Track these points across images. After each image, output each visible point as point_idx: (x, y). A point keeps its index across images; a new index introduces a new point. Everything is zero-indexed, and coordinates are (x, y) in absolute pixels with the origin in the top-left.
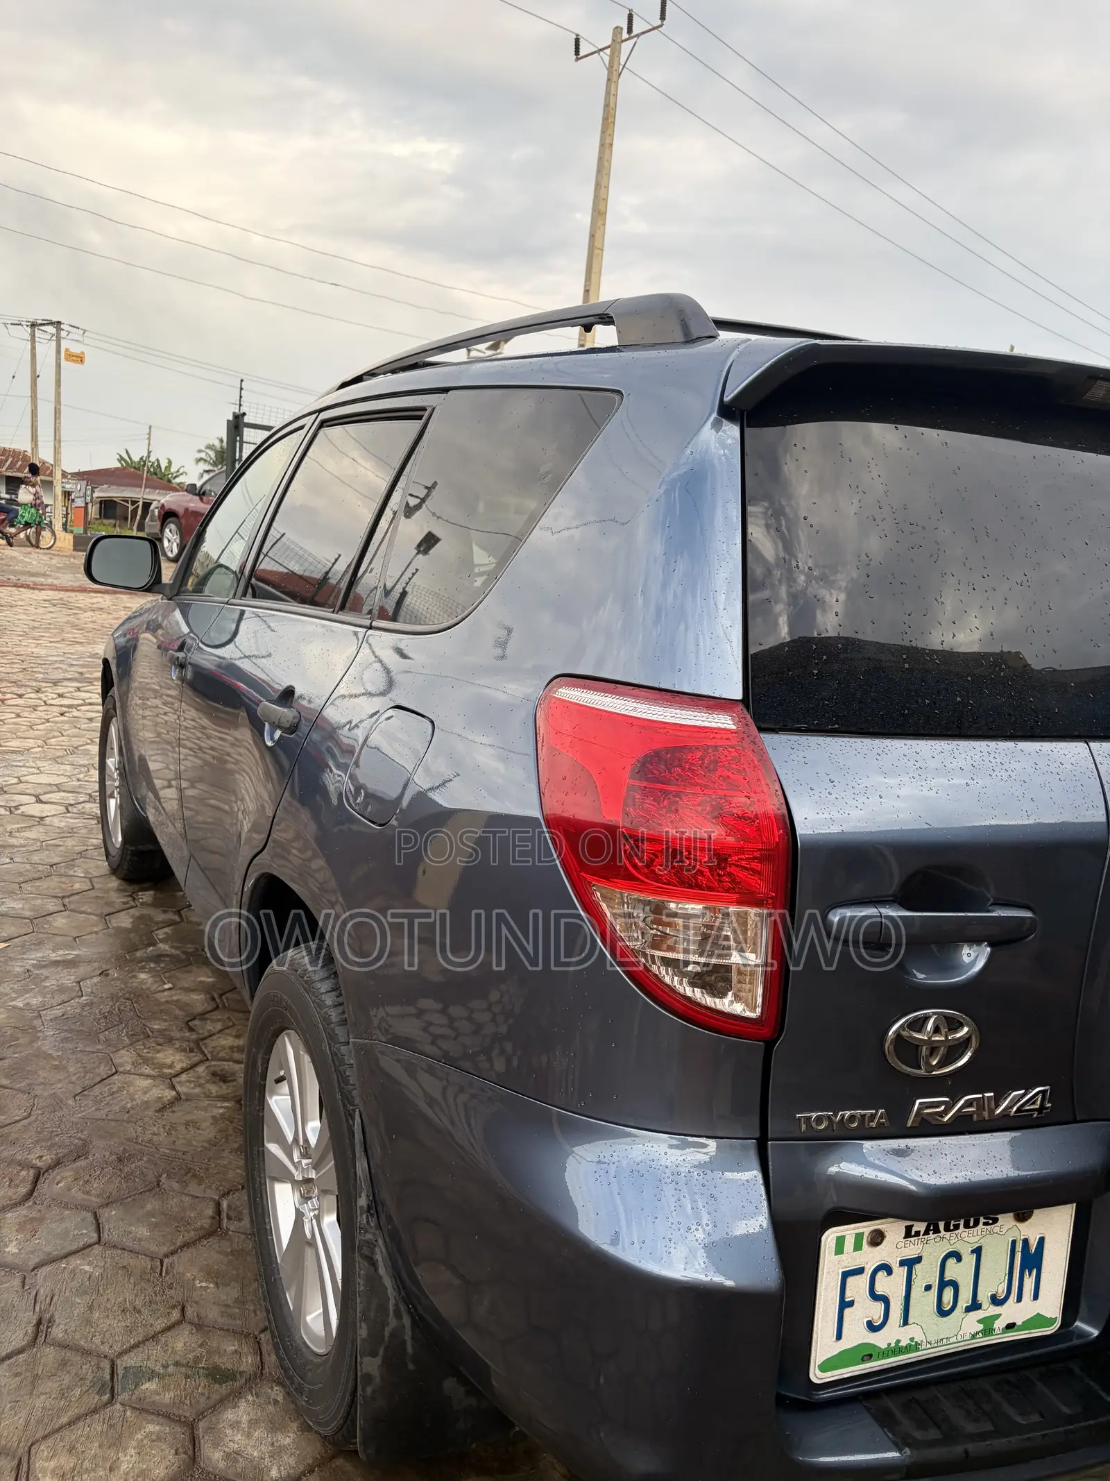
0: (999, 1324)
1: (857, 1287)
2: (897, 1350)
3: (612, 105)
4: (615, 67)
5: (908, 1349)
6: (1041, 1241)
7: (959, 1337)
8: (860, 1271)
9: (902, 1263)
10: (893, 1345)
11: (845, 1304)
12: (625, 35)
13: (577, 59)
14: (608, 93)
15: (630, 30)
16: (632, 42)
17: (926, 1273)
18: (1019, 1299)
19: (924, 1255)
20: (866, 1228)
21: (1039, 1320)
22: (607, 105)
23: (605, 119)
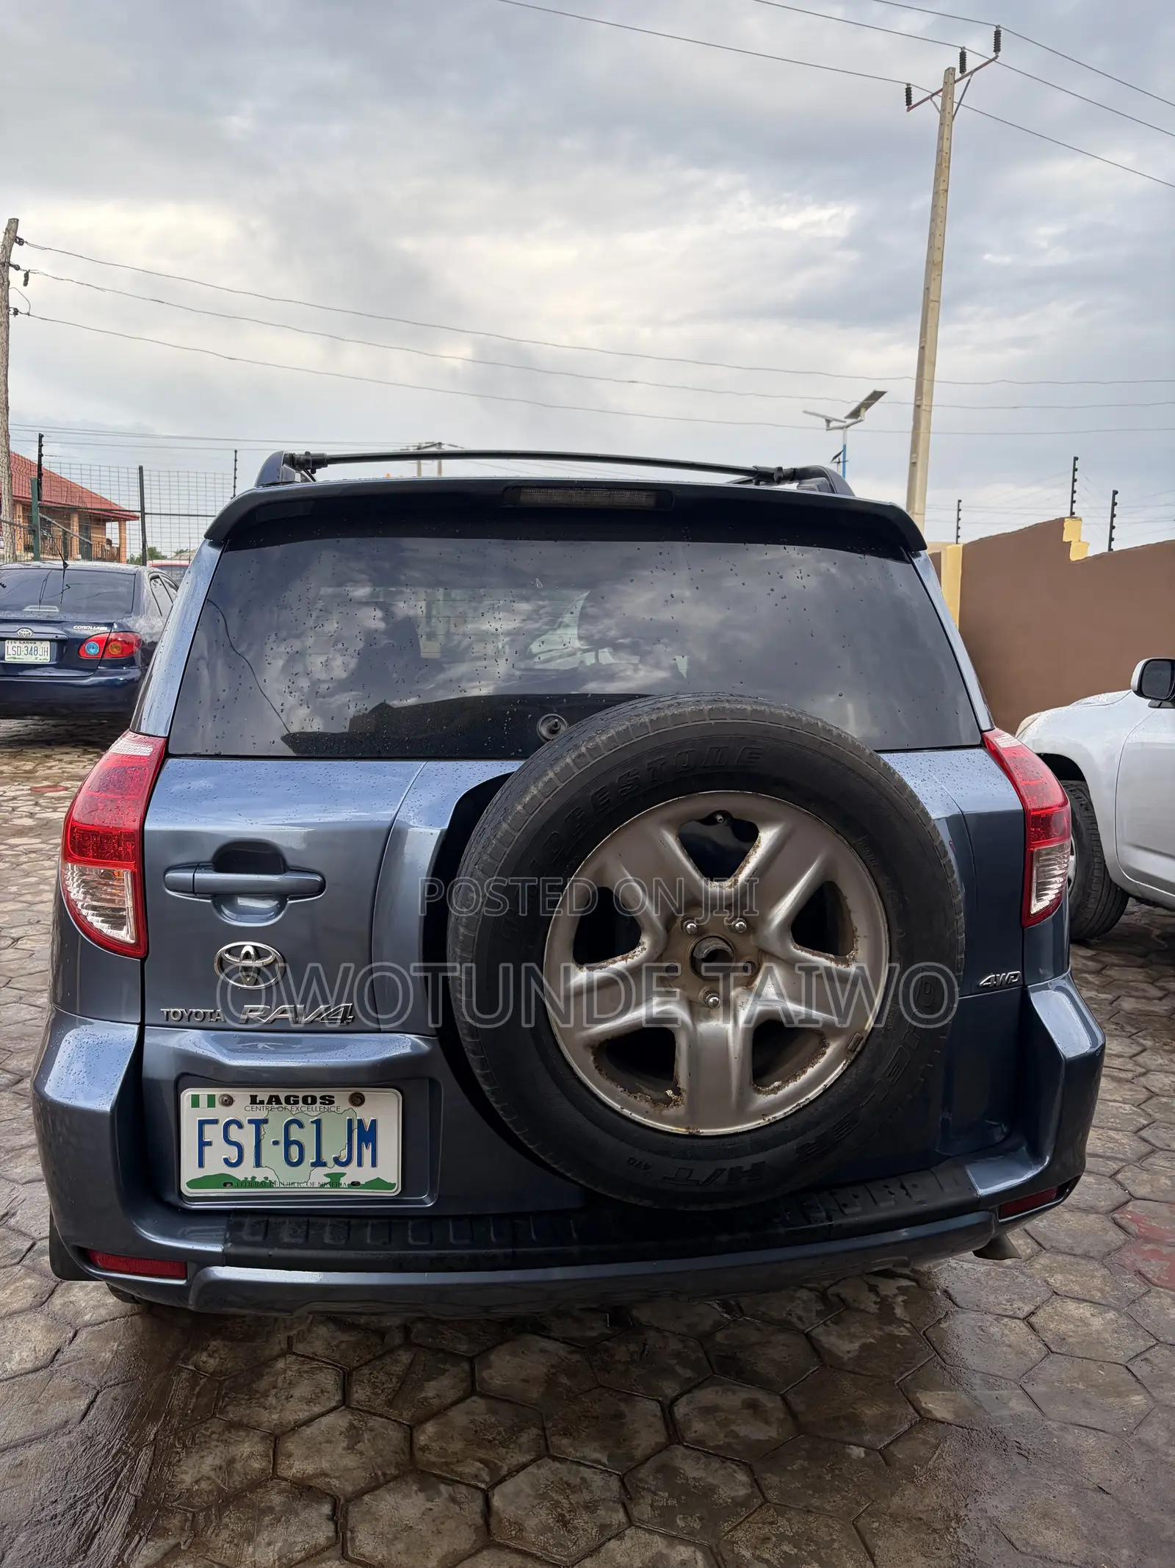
0: (345, 1181)
1: (213, 1133)
2: (252, 1183)
3: (946, 149)
4: (948, 109)
5: (263, 1185)
6: (374, 1123)
7: (309, 1184)
8: (215, 1122)
9: (250, 1122)
10: (249, 1179)
11: (203, 1144)
12: (958, 75)
13: (909, 110)
14: (941, 138)
15: (963, 68)
16: (966, 80)
17: (273, 1132)
18: (360, 1164)
19: (270, 1118)
20: (218, 1092)
21: (378, 1183)
22: (940, 151)
23: (939, 165)
